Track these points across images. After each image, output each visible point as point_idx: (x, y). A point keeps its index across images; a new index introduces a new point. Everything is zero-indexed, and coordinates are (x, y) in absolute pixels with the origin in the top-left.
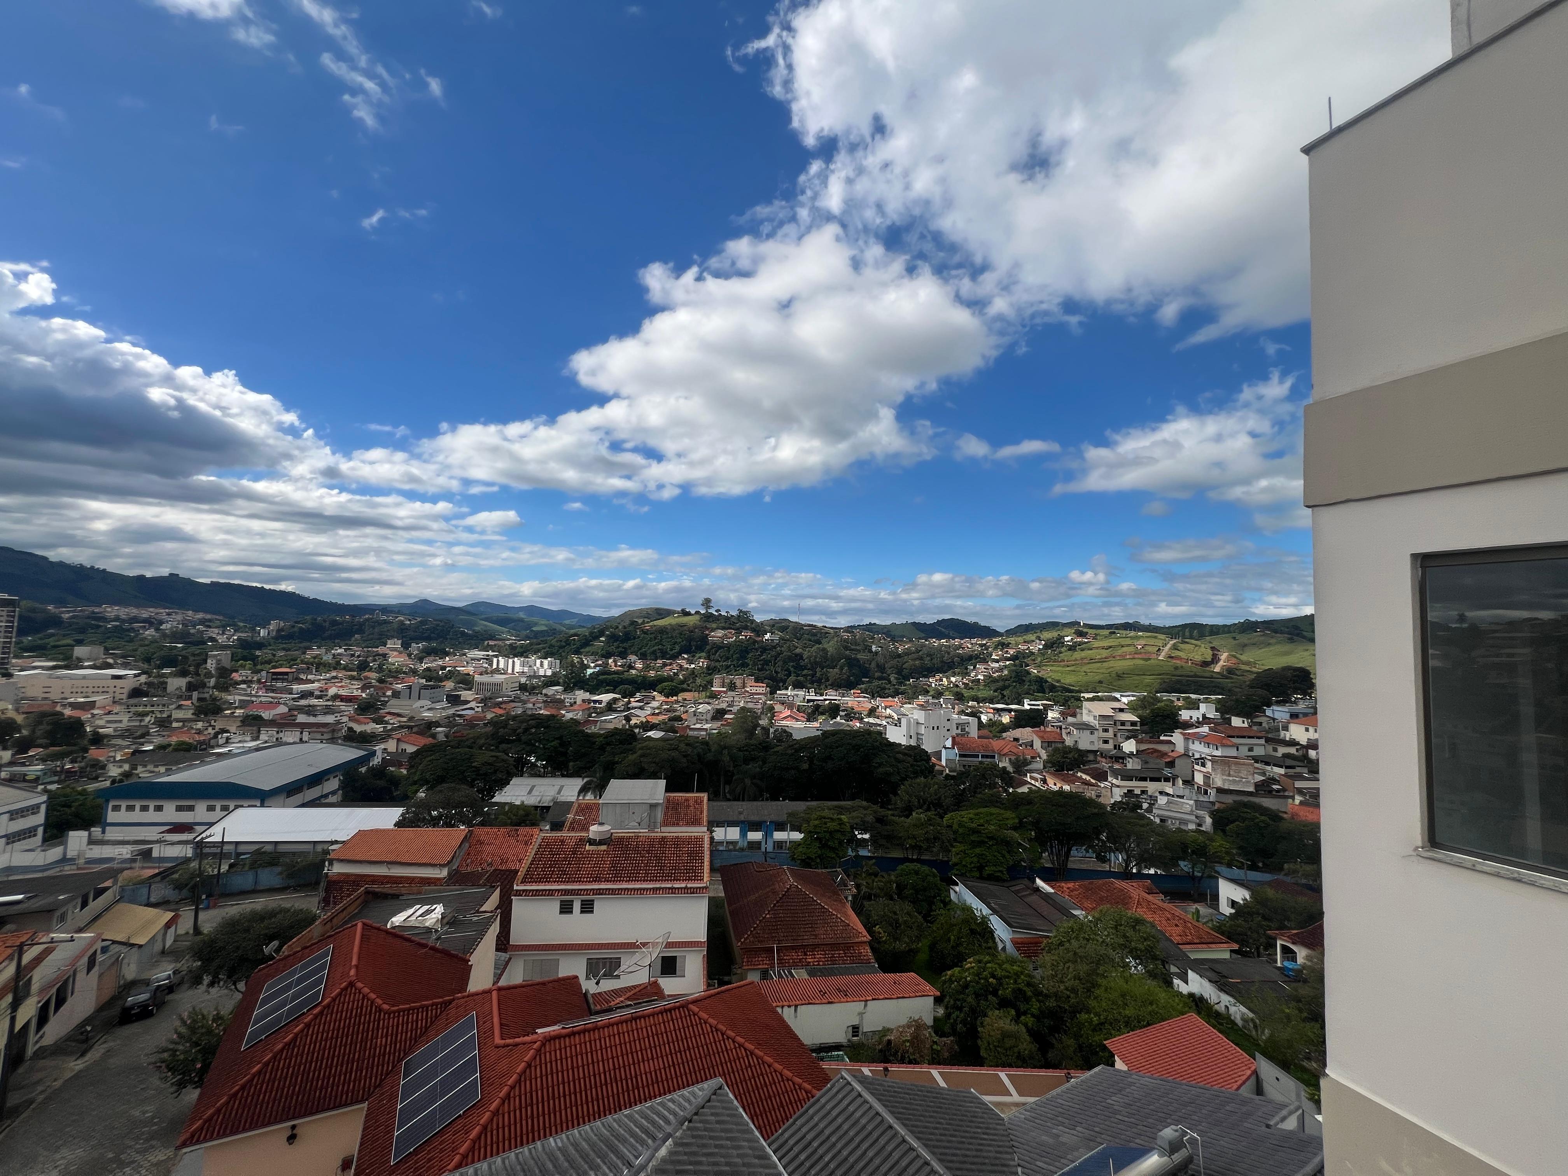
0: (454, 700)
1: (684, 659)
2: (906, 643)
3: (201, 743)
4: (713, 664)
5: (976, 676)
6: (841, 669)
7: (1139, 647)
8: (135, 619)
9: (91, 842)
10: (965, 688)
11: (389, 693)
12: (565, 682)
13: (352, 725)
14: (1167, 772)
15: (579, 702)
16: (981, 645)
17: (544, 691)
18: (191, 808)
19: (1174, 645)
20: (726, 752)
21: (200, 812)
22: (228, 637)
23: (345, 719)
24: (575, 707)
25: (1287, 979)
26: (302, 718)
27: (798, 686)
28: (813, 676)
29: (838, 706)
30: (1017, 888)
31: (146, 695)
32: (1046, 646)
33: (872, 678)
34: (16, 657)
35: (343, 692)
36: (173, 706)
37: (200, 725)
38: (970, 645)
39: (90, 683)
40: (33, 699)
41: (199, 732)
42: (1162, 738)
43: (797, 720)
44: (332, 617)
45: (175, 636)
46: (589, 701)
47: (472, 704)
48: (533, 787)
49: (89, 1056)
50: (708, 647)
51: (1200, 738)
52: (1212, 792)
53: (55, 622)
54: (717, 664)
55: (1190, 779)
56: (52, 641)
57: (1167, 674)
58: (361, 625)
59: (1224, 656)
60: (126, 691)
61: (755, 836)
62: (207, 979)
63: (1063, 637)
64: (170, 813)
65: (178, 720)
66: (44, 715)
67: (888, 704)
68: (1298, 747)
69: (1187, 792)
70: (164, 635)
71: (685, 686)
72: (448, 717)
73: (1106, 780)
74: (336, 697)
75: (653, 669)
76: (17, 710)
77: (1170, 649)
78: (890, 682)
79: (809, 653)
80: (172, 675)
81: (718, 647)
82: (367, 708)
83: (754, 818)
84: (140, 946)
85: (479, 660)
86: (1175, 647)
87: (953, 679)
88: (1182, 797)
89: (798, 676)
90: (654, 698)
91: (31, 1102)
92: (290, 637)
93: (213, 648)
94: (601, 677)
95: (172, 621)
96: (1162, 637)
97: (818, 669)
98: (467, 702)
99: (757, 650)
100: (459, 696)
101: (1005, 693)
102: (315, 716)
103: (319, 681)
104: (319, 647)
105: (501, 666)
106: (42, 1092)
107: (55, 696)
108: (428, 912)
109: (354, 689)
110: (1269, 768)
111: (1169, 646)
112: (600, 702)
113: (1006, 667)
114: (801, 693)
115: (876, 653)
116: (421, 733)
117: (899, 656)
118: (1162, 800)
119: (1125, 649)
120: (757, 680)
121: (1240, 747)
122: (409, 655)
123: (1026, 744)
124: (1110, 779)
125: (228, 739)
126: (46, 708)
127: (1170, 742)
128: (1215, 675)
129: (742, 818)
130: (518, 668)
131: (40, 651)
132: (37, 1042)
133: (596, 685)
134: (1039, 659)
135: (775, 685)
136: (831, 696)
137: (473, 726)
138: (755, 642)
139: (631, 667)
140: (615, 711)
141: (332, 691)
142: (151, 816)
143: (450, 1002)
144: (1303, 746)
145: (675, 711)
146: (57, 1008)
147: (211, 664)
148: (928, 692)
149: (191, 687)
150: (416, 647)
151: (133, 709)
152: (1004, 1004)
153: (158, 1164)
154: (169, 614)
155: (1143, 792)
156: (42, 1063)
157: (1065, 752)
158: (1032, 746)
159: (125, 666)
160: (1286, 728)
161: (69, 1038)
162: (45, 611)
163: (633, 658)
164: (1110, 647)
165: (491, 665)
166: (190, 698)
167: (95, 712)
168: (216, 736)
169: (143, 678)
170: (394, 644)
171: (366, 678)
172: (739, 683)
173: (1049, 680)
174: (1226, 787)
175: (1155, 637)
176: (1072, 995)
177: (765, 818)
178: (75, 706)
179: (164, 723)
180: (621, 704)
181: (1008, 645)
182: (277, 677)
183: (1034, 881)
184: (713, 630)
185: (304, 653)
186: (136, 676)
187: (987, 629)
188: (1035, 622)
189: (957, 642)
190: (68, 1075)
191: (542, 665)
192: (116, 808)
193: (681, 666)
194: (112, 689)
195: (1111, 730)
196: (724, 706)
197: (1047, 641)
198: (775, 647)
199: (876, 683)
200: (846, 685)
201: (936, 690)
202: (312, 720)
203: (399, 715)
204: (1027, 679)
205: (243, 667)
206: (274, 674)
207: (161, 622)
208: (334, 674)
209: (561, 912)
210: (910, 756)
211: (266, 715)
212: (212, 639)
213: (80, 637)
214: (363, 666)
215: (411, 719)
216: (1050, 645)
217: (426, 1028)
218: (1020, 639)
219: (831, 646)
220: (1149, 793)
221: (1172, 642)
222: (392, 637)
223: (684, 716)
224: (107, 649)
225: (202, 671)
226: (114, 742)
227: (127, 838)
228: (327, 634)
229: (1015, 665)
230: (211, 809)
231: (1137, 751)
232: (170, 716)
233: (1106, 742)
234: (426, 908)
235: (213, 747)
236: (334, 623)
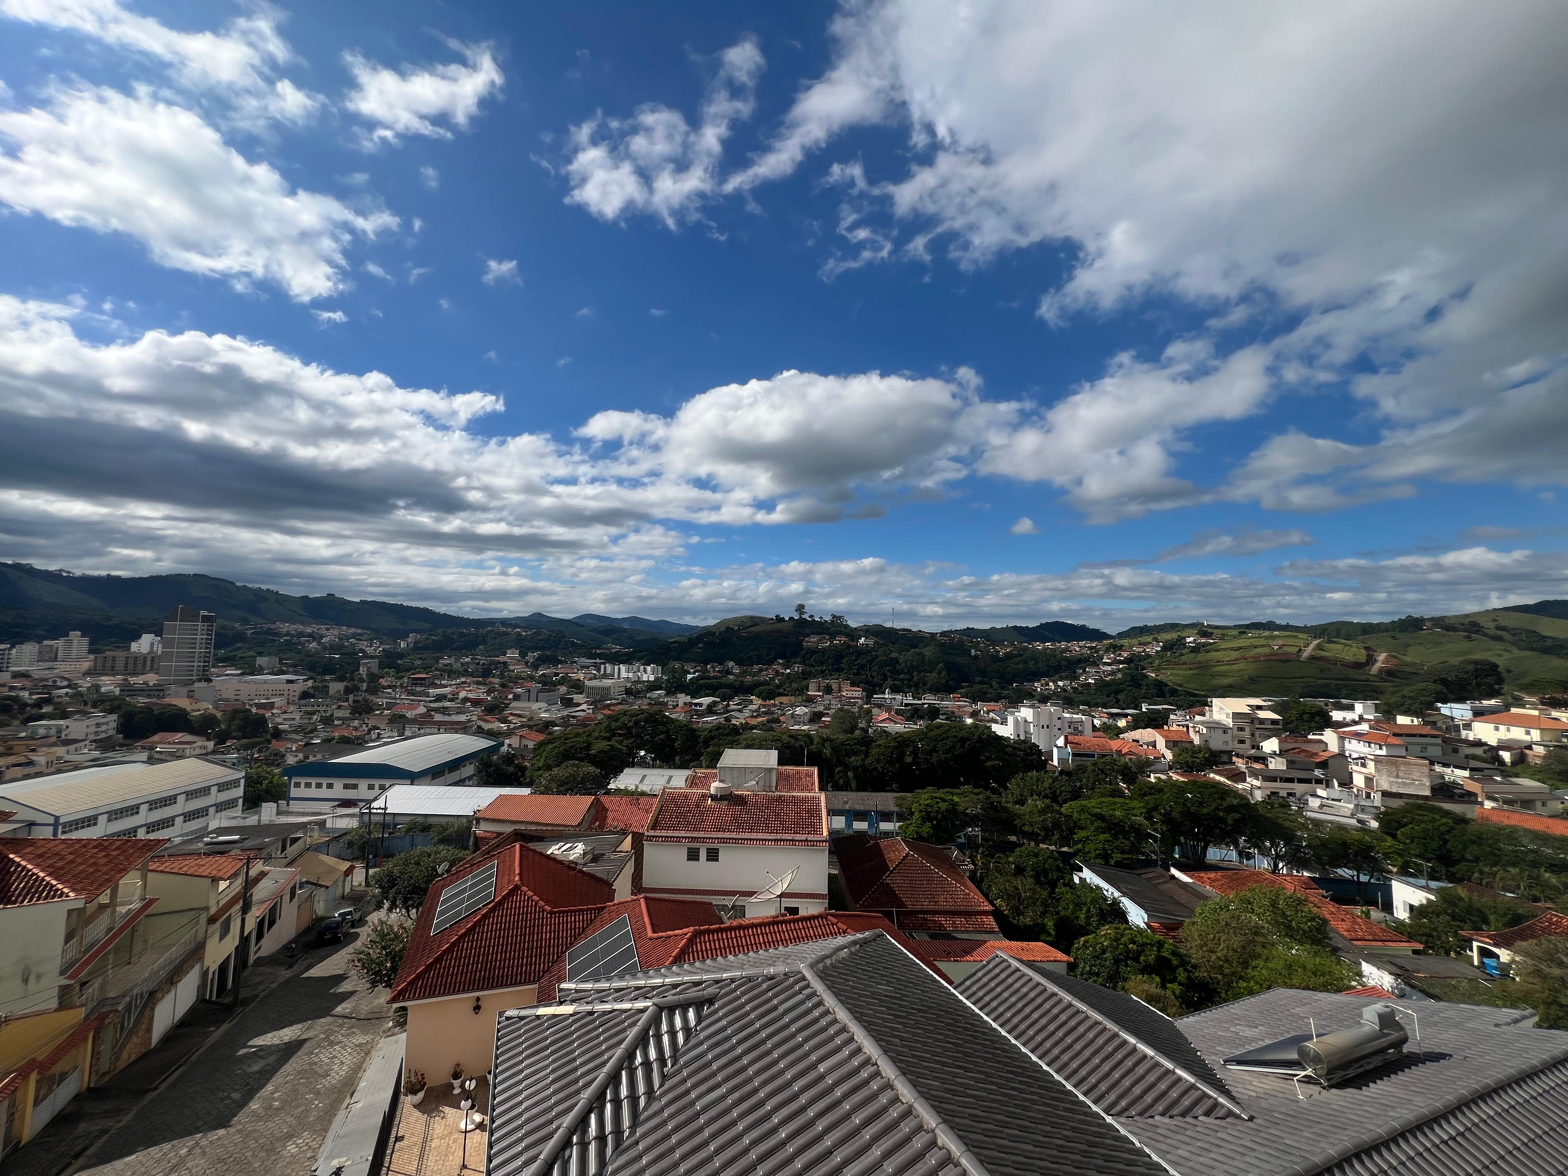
0: (568, 703)
1: (780, 664)
2: (1008, 646)
3: (357, 738)
4: (808, 669)
5: (1086, 679)
6: (939, 673)
7: (1276, 648)
8: (301, 634)
9: (279, 813)
10: (1074, 692)
11: (511, 696)
12: (667, 687)
13: (481, 723)
14: (1318, 773)
15: (681, 704)
16: (1091, 648)
17: (648, 695)
18: (355, 787)
19: (1318, 645)
20: (827, 744)
21: (363, 790)
22: (375, 648)
23: (475, 718)
24: (678, 709)
25: (1489, 977)
26: (438, 717)
27: (895, 690)
28: (910, 680)
29: (937, 710)
30: (1150, 875)
31: (313, 697)
32: (1164, 648)
33: (972, 683)
34: (214, 666)
35: (471, 696)
36: (334, 707)
37: (356, 723)
38: (1077, 647)
39: (270, 687)
40: (227, 700)
41: (356, 729)
42: (1310, 737)
43: (896, 723)
44: (460, 630)
45: (333, 648)
46: (691, 704)
47: (584, 707)
48: (644, 777)
49: (295, 968)
50: (803, 653)
51: (1358, 736)
52: (1377, 799)
53: (240, 637)
54: (812, 669)
55: (1347, 781)
56: (239, 654)
57: (1311, 677)
58: (485, 636)
59: (1382, 657)
60: (297, 694)
61: (861, 826)
62: (387, 905)
63: (1184, 638)
64: (339, 790)
65: (339, 719)
66: (236, 712)
67: (991, 708)
68: (1486, 748)
69: (1344, 795)
70: (325, 648)
71: (781, 690)
72: (563, 718)
73: (1244, 781)
74: (466, 700)
75: (750, 675)
76: (216, 708)
77: (1314, 649)
78: (992, 687)
79: (905, 658)
80: (332, 680)
81: (813, 652)
82: (494, 709)
83: (859, 807)
84: (327, 887)
85: (588, 667)
86: (1319, 647)
87: (1060, 683)
88: (1340, 801)
89: (894, 680)
90: (751, 702)
91: (257, 996)
92: (425, 648)
93: (363, 658)
94: (701, 682)
95: (331, 635)
96: (1304, 636)
97: (915, 673)
98: (579, 705)
99: (851, 654)
100: (572, 699)
101: (1119, 697)
102: (449, 715)
103: (451, 685)
104: (449, 657)
105: (609, 671)
106: (263, 991)
107: (243, 697)
108: (571, 848)
109: (479, 693)
110: (1448, 771)
111: (1312, 646)
112: (701, 705)
113: (1119, 670)
114: (899, 697)
115: (976, 657)
116: (540, 731)
117: (1001, 660)
118: (1314, 803)
119: (1259, 650)
120: (853, 684)
121: (1410, 747)
122: (526, 663)
123: (1148, 744)
124: (1248, 779)
125: (379, 734)
126: (240, 707)
127: (1320, 741)
128: (1371, 678)
129: (847, 807)
130: (624, 674)
131: (230, 661)
132: (256, 952)
133: (695, 690)
134: (1157, 662)
135: (871, 689)
136: (929, 700)
137: (585, 726)
138: (849, 647)
139: (729, 672)
140: (715, 713)
141: (463, 694)
142: (324, 793)
143: (603, 908)
144: (1492, 748)
145: (773, 713)
146: (269, 928)
147: (363, 671)
148: (1033, 696)
149: (348, 691)
150: (532, 656)
151: (304, 709)
152: (1147, 970)
153: (360, 1045)
154: (327, 629)
155: (1290, 794)
156: (261, 969)
157: (1194, 752)
158: (1155, 746)
159: (296, 673)
160: (1468, 726)
161: (280, 952)
162: (233, 628)
163: (731, 664)
164: (1241, 648)
165: (599, 670)
166: (347, 700)
167: (275, 711)
168: (369, 733)
169: (310, 683)
170: (512, 654)
171: (491, 683)
172: (835, 687)
173: (1170, 684)
174: (1394, 790)
175: (1295, 637)
176: (1226, 965)
177: (869, 808)
178: (259, 706)
179: (327, 721)
180: (720, 706)
181: (1121, 648)
182: (417, 682)
183: (1169, 870)
184: (808, 635)
185: (437, 662)
186: (305, 681)
187: (1096, 632)
188: (1150, 624)
189: (1063, 645)
190: (281, 980)
191: (645, 671)
192: (297, 785)
193: (777, 672)
194: (286, 693)
195: (1247, 729)
196: (821, 708)
197: (1166, 642)
198: (870, 652)
199: (976, 687)
200: (945, 689)
201: (1041, 694)
202: (447, 718)
203: (520, 716)
204: (1144, 683)
205: (388, 674)
206: (414, 679)
207: (322, 637)
208: (463, 679)
209: (689, 859)
210: (1021, 750)
211: (409, 715)
212: (362, 651)
213: (260, 650)
214: (486, 673)
215: (531, 719)
216: (1169, 647)
217: (584, 929)
218: (1134, 641)
219: (928, 652)
220: (1298, 795)
221: (1316, 642)
222: (511, 647)
223: (782, 719)
224: (281, 660)
225: (357, 678)
226: (289, 736)
227: (307, 810)
228: (455, 645)
229: (1129, 669)
230: (371, 787)
231: (1280, 751)
232: (332, 715)
233: (1242, 742)
234: (569, 845)
235: (367, 742)
236: (462, 635)
